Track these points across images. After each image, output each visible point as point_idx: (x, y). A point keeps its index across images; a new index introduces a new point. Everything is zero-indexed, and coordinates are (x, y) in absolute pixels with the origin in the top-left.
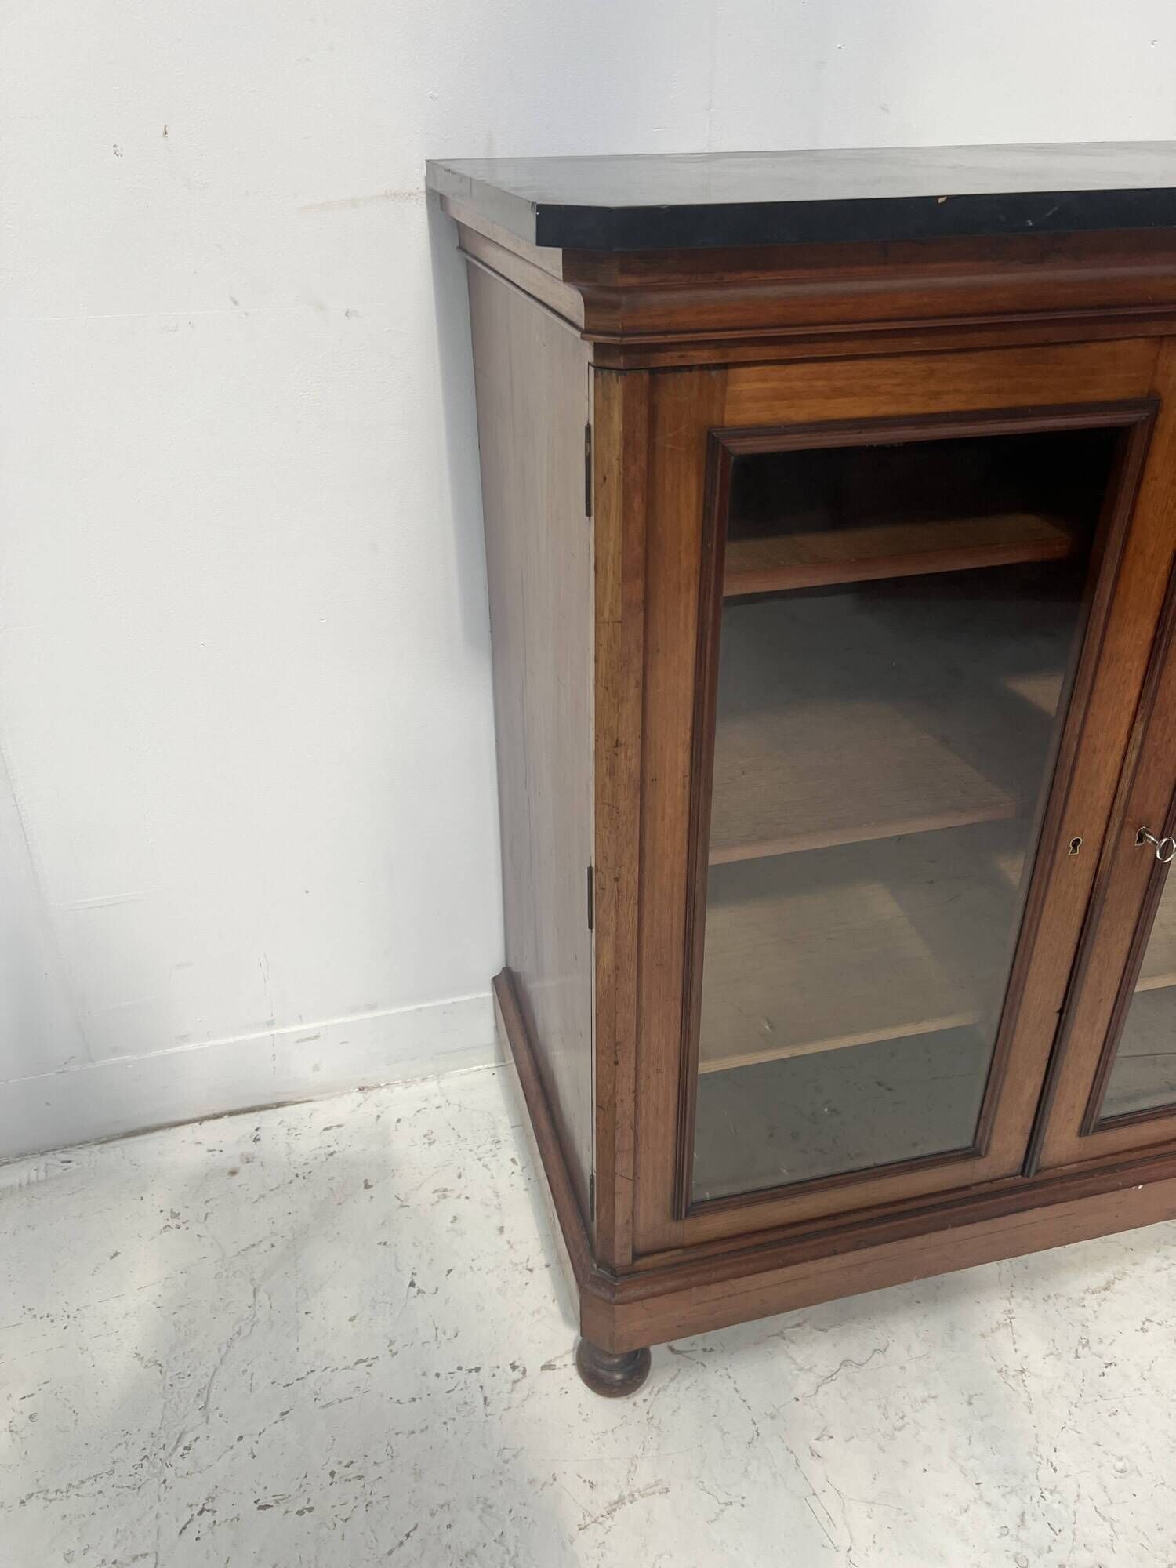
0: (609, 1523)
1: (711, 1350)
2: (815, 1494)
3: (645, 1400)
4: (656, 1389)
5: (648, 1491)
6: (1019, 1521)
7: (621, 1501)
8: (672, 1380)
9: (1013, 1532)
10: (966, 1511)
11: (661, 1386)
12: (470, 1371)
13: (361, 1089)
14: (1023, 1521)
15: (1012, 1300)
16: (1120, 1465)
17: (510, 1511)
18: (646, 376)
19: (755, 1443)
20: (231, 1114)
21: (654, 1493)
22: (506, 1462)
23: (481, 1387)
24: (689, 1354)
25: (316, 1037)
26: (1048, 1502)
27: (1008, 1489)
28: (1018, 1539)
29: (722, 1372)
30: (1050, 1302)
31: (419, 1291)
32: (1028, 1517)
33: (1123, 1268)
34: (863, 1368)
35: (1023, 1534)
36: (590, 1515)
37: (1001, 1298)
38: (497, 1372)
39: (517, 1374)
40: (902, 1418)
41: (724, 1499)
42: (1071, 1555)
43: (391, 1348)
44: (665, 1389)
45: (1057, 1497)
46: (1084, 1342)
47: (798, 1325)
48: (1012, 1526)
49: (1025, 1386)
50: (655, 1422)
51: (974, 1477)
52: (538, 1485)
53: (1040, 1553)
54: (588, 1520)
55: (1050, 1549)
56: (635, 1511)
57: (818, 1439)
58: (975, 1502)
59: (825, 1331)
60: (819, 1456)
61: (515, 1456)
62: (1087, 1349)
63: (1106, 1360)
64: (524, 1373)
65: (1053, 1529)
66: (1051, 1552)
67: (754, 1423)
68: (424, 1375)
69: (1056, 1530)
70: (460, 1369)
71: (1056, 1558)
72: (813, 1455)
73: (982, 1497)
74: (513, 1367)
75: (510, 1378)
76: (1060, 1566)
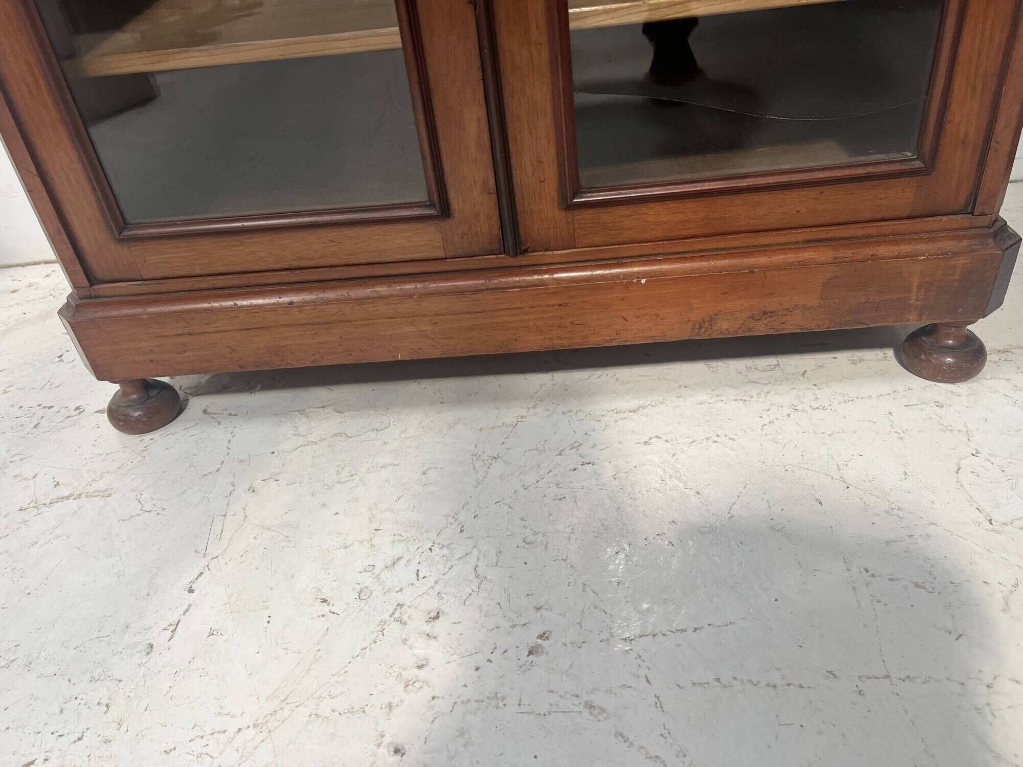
0: (44, 509)
1: (236, 415)
2: (224, 516)
3: (151, 439)
4: (169, 433)
5: (96, 494)
6: (389, 563)
7: (68, 498)
8: (185, 429)
9: (376, 571)
10: (346, 547)
11: (172, 432)
12: (45, 407)
14: (394, 564)
15: (531, 410)
16: (531, 538)
19: (210, 476)
21: (98, 496)
22: (12, 462)
23: (43, 417)
24: (215, 416)
26: (433, 553)
27: (401, 538)
28: (378, 576)
29: (230, 428)
30: (569, 414)
31: (60, 361)
32: (402, 562)
33: (664, 399)
34: (350, 439)
35: (387, 573)
36: (36, 502)
37: (522, 408)
38: (63, 410)
39: (77, 412)
40: (352, 475)
41: (146, 507)
42: (419, 598)
43: (7, 389)
44: (174, 434)
45: (445, 551)
46: (576, 445)
47: (323, 407)
48: (379, 565)
49: (488, 468)
50: (145, 453)
51: (378, 525)
52: (19, 479)
53: (388, 591)
54: (32, 505)
55: (401, 590)
56: (73, 504)
57: (264, 480)
58: (362, 542)
59: (342, 412)
60: (253, 491)
61: (21, 460)
62: (574, 450)
63: (586, 460)
64: (80, 413)
65: (418, 575)
66: (400, 593)
67: (222, 463)
68: (12, 406)
69: (421, 576)
70: (39, 405)
71: (400, 598)
72: (249, 490)
73: (371, 540)
74: (77, 408)
75: (67, 415)
76: (399, 605)
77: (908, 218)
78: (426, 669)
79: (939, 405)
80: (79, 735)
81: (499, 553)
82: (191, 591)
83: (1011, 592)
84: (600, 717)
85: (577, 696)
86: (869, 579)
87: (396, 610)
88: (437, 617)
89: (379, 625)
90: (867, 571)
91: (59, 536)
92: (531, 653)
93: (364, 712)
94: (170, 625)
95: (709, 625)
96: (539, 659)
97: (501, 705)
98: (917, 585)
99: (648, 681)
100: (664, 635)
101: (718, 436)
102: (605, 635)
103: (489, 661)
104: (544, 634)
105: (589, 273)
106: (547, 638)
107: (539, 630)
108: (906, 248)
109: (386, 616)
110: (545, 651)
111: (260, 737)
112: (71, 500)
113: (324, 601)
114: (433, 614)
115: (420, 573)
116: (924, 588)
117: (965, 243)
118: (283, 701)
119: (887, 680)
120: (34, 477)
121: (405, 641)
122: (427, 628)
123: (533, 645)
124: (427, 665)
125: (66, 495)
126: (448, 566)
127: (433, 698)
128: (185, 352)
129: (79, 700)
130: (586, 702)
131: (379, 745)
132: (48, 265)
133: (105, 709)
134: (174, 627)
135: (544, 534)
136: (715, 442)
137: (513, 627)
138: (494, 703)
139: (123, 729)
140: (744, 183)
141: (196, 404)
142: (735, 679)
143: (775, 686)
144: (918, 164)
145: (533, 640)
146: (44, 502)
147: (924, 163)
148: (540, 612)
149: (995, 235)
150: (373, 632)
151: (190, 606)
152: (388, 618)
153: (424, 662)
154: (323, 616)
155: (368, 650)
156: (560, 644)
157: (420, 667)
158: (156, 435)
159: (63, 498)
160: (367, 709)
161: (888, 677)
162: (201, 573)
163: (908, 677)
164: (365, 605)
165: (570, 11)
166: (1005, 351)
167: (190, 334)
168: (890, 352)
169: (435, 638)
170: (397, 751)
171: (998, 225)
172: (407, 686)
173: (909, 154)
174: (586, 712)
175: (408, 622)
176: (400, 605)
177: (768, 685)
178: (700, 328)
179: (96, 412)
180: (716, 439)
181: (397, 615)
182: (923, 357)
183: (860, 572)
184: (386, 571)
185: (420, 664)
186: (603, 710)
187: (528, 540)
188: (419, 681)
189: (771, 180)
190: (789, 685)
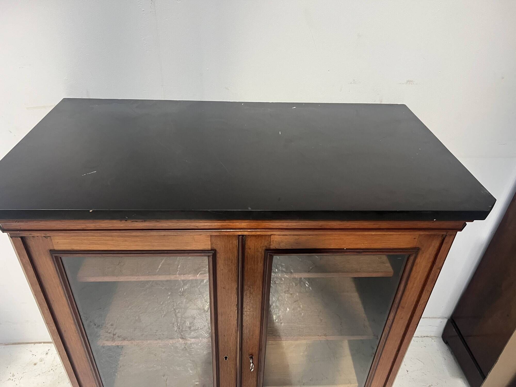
18: (20, 239)
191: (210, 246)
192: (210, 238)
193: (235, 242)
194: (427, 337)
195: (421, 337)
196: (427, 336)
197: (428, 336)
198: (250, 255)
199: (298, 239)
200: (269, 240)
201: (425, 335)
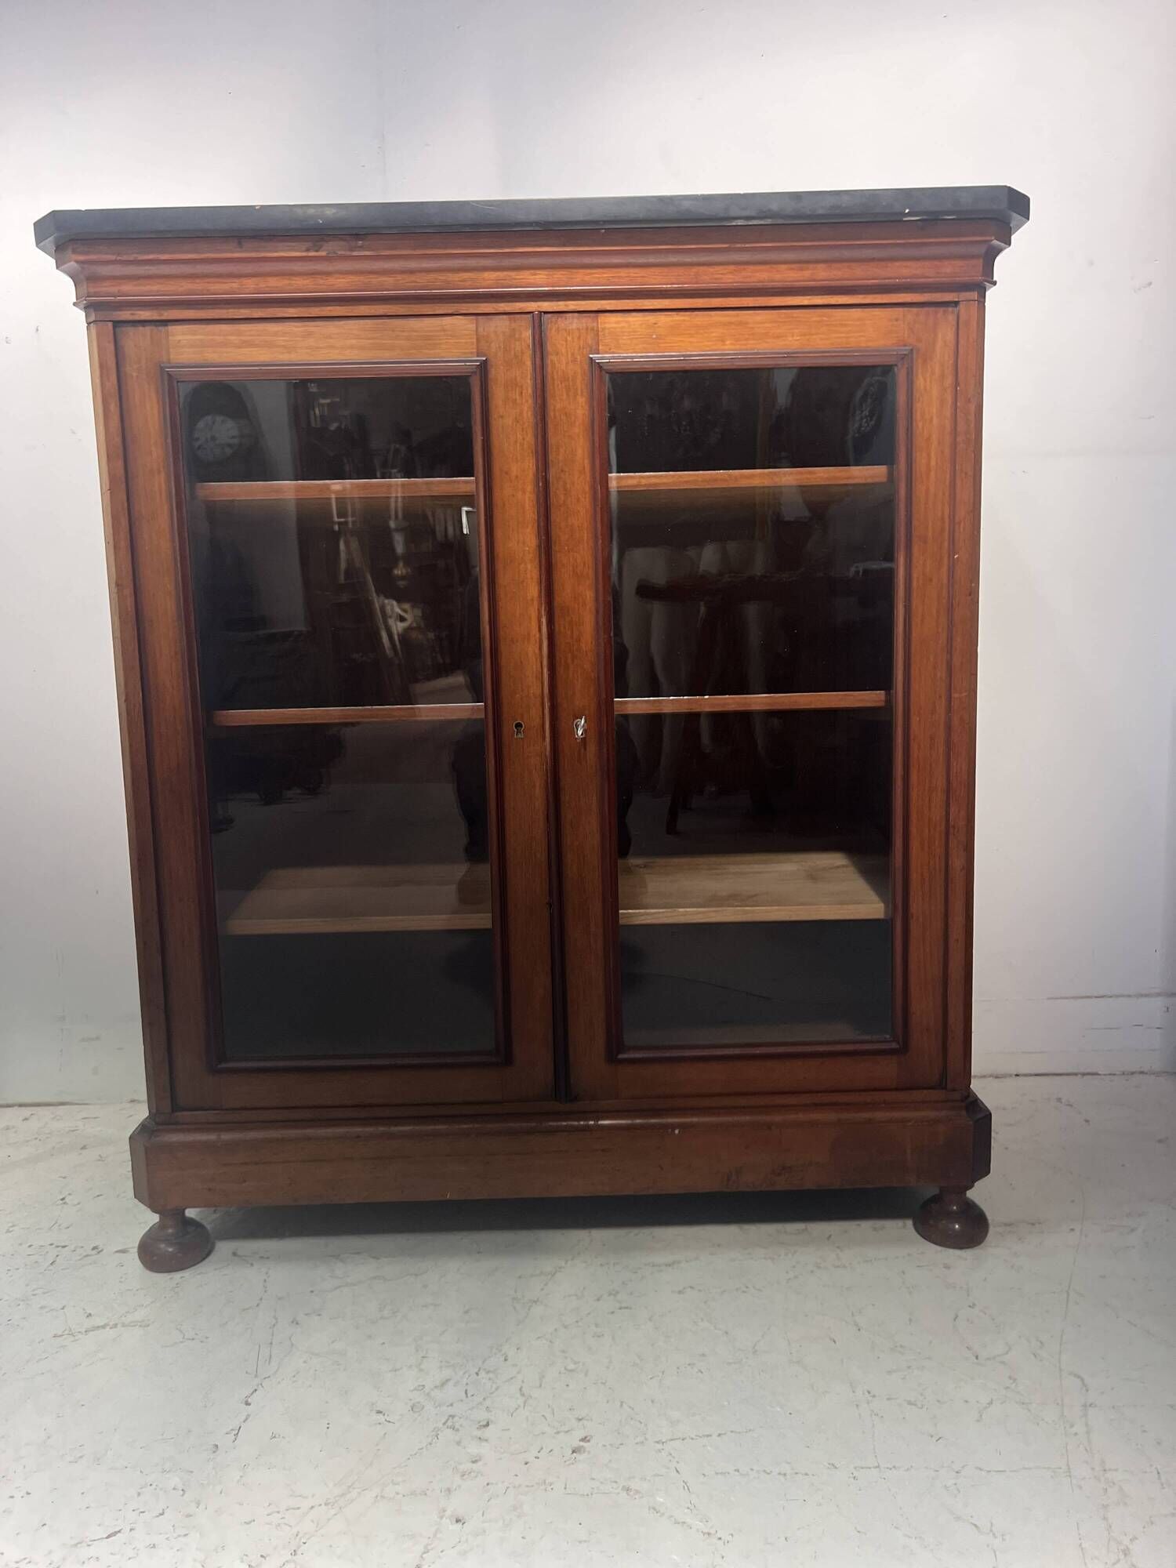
0: (80, 1336)
1: (268, 1258)
2: (271, 1343)
3: (182, 1277)
5: (133, 1324)
6: (438, 1383)
7: (104, 1327)
8: (216, 1269)
9: (427, 1389)
10: (396, 1371)
11: (201, 1272)
12: (58, 1247)
13: (133, 1101)
14: (443, 1384)
15: (569, 1262)
16: (571, 1366)
17: (9, 1320)
18: (110, 326)
19: (250, 1311)
20: (21, 1105)
21: (135, 1326)
22: (34, 1295)
23: (58, 1256)
24: (245, 1258)
25: (98, 1038)
26: (479, 1377)
27: (448, 1364)
28: (428, 1394)
29: (264, 1270)
31: (64, 1203)
32: (451, 1384)
33: (698, 1255)
34: (389, 1282)
35: (437, 1393)
36: (70, 1330)
37: (560, 1259)
38: (79, 1250)
39: (94, 1252)
40: (395, 1313)
41: (189, 1336)
42: (469, 1411)
43: (9, 1229)
44: (207, 1274)
45: (491, 1376)
48: (429, 1385)
49: (529, 1309)
50: (176, 1290)
51: (425, 1352)
52: (47, 1310)
53: (440, 1406)
54: (66, 1332)
55: (452, 1405)
56: (109, 1333)
57: (306, 1315)
58: (410, 1367)
59: (378, 1259)
60: (297, 1323)
61: (44, 1293)
62: (612, 1297)
63: (624, 1305)
64: (99, 1253)
65: (466, 1393)
66: (450, 1408)
67: (261, 1299)
68: (21, 1244)
69: (469, 1395)
70: (51, 1245)
71: (451, 1411)
72: (293, 1322)
73: (420, 1364)
74: (94, 1248)
75: (85, 1254)
76: (450, 1416)
77: (896, 1089)
78: (480, 1463)
79: (947, 1267)
80: (161, 1512)
81: (542, 1377)
82: (247, 1404)
83: (986, 1408)
84: (637, 1497)
85: (616, 1482)
86: (870, 1399)
87: (448, 1419)
88: (487, 1425)
89: (433, 1431)
90: (869, 1392)
91: (102, 1359)
92: (573, 1452)
93: (426, 1494)
94: (232, 1430)
95: (732, 1432)
96: (580, 1457)
97: (549, 1488)
98: (910, 1403)
99: (678, 1471)
100: (692, 1439)
101: (747, 1287)
102: (638, 1440)
103: (537, 1458)
104: (586, 1438)
105: (629, 1122)
106: (589, 1441)
107: (581, 1434)
108: (897, 1115)
109: (440, 1425)
110: (587, 1449)
111: (333, 1512)
112: (108, 1328)
113: (379, 1412)
114: (485, 1423)
115: (468, 1392)
116: (915, 1405)
117: (943, 1113)
118: (349, 1487)
119: (878, 1469)
120: (63, 1309)
121: (459, 1443)
122: (479, 1433)
123: (576, 1446)
124: (480, 1460)
125: (102, 1324)
126: (494, 1386)
127: (488, 1484)
128: (245, 1181)
129: (154, 1486)
130: (624, 1487)
131: (441, 1518)
132: (23, 1108)
133: (182, 1492)
134: (237, 1432)
135: (584, 1364)
136: (744, 1292)
137: (558, 1433)
138: (543, 1487)
139: (202, 1506)
140: (758, 1051)
141: (223, 1248)
142: (752, 1470)
143: (785, 1475)
144: (894, 1045)
145: (577, 1443)
146: (80, 1330)
147: (898, 1043)
148: (581, 1422)
149: (967, 1109)
150: (427, 1436)
151: (248, 1416)
152: (441, 1425)
153: (477, 1458)
154: (380, 1424)
155: (424, 1450)
156: (600, 1445)
157: (474, 1462)
158: (186, 1274)
159: (98, 1327)
160: (428, 1493)
161: (878, 1467)
162: (256, 1390)
163: (894, 1467)
164: (420, 1415)
165: (621, 911)
166: (1010, 1225)
167: (256, 1164)
168: (909, 1223)
169: (486, 1440)
170: (458, 1521)
171: (971, 1099)
172: (463, 1475)
173: (888, 1036)
174: (625, 1493)
175: (460, 1429)
176: (453, 1416)
177: (779, 1474)
178: (728, 1180)
179: (117, 1252)
180: (745, 1289)
181: (449, 1423)
182: (931, 1222)
183: (864, 1394)
184: (436, 1390)
185: (474, 1460)
186: (637, 1492)
187: (569, 1368)
188: (474, 1472)
189: (780, 1050)
190: (797, 1473)
191: (475, 346)
192: (475, 325)
193: (527, 334)
194: (1141, 1075)
195: (1123, 1074)
196: (1142, 1073)
197: (1146, 1070)
198: (557, 372)
199: (655, 324)
200: (595, 329)
201: (1134, 1070)
